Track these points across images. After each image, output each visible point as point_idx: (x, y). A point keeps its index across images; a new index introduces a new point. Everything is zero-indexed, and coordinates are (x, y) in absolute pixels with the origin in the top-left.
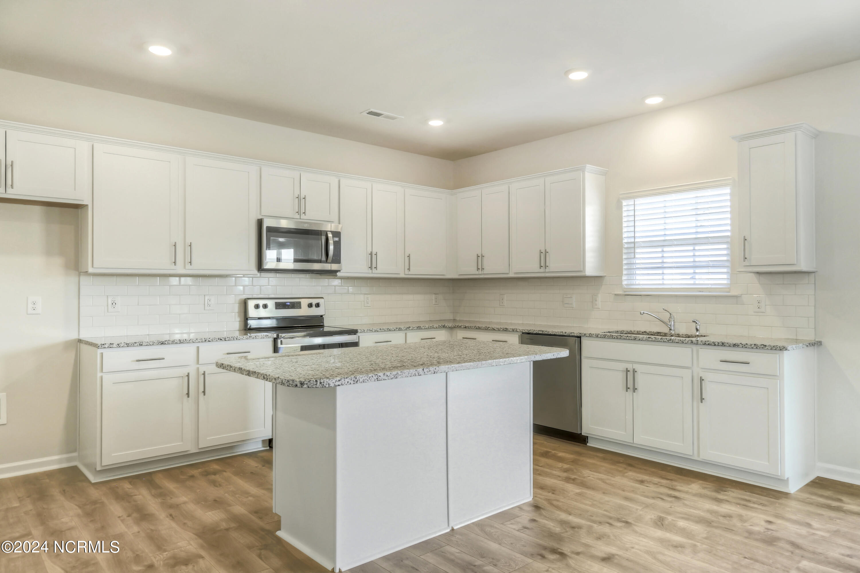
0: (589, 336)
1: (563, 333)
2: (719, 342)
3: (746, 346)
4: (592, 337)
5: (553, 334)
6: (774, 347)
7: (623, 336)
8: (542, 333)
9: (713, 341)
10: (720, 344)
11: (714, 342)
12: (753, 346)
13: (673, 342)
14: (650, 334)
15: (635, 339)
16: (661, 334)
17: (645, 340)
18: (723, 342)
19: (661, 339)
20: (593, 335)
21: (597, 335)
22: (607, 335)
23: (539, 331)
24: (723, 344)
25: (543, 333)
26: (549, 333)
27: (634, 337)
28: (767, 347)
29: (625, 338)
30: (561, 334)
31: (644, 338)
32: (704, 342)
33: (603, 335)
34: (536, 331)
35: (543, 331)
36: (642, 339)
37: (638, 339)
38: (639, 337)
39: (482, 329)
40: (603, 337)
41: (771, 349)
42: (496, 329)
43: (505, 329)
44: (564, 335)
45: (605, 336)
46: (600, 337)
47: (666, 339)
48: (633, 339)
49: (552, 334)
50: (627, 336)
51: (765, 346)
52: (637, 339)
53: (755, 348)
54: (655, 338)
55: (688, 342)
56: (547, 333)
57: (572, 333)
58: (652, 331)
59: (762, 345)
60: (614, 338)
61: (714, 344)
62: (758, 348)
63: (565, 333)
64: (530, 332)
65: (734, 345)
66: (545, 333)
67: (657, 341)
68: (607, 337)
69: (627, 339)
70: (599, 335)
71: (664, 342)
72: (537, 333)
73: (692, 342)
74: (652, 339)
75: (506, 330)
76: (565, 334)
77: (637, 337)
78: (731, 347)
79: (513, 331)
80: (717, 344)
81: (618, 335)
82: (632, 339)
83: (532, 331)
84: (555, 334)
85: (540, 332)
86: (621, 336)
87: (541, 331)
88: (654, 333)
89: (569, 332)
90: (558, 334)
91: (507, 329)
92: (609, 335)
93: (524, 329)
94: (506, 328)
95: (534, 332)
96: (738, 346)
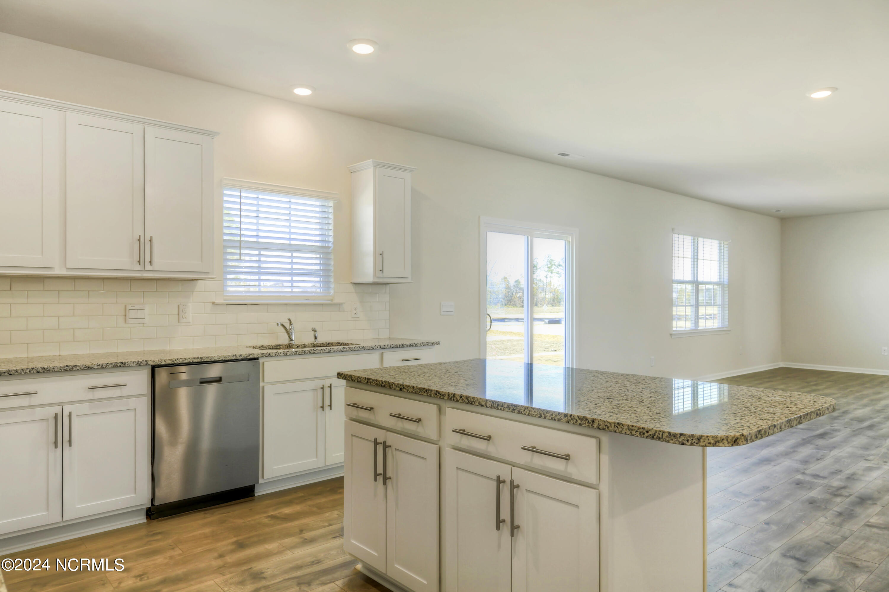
0: (275, 356)
1: (236, 357)
2: (400, 344)
3: (417, 345)
4: (279, 356)
5: (221, 359)
6: (434, 343)
7: (317, 350)
8: (200, 361)
9: (395, 344)
10: (401, 346)
11: (397, 345)
12: (422, 344)
13: (365, 349)
14: (267, 348)
15: (330, 351)
16: (281, 347)
17: (340, 352)
18: (403, 344)
19: (355, 348)
20: (281, 353)
21: (285, 353)
22: (298, 351)
23: (194, 358)
24: (403, 346)
25: (203, 361)
26: (213, 360)
27: (329, 349)
28: (430, 344)
29: (319, 352)
30: (234, 358)
31: (339, 349)
32: (390, 346)
33: (293, 352)
34: (189, 360)
35: (201, 358)
36: (337, 351)
37: (333, 351)
38: (334, 349)
39: (55, 371)
40: (294, 354)
41: (432, 345)
42: (96, 367)
43: (119, 365)
44: (238, 358)
45: (296, 353)
46: (290, 355)
47: (360, 347)
48: (328, 352)
49: (218, 360)
50: (322, 349)
51: (429, 343)
52: (331, 351)
53: (423, 345)
54: (349, 347)
55: (377, 348)
56: (210, 360)
57: (250, 355)
58: (271, 345)
59: (427, 342)
60: (307, 354)
61: (397, 346)
62: (425, 345)
63: (241, 355)
64: (175, 362)
65: (410, 345)
66: (205, 361)
67: (351, 350)
68: (299, 353)
69: (321, 353)
70: (288, 352)
71: (357, 350)
72: (191, 361)
73: (381, 347)
74: (346, 349)
75: (122, 366)
76: (240, 358)
77: (331, 349)
78: (408, 347)
79: (140, 365)
80: (398, 346)
81: (312, 350)
82: (326, 352)
83: (181, 360)
84: (224, 359)
85: (196, 360)
86: (315, 350)
87: (198, 358)
88: (272, 347)
89: (246, 354)
90: (228, 359)
91: (125, 364)
92: (301, 351)
93: (165, 359)
94: (122, 363)
95: (185, 362)
96: (413, 345)
